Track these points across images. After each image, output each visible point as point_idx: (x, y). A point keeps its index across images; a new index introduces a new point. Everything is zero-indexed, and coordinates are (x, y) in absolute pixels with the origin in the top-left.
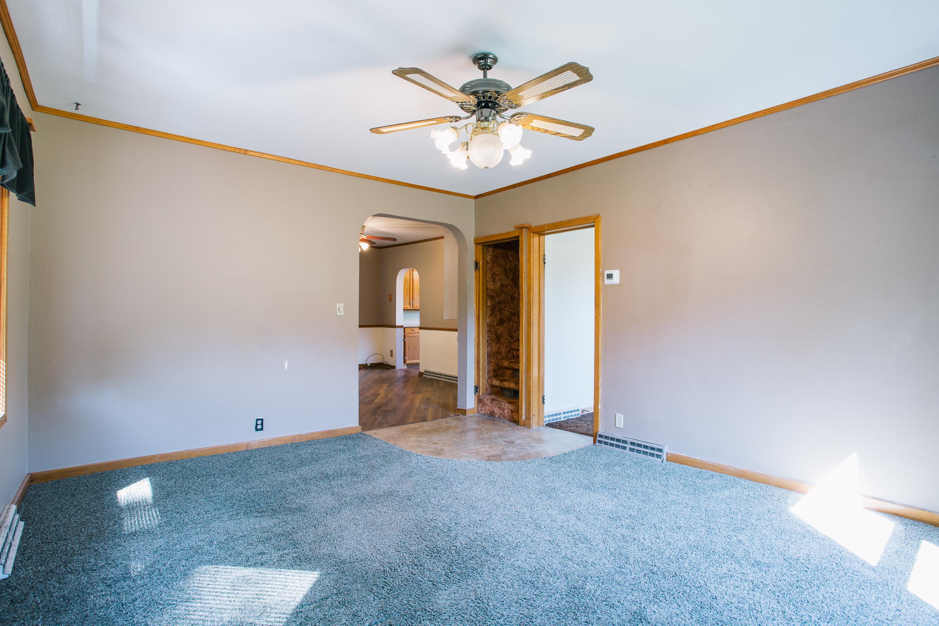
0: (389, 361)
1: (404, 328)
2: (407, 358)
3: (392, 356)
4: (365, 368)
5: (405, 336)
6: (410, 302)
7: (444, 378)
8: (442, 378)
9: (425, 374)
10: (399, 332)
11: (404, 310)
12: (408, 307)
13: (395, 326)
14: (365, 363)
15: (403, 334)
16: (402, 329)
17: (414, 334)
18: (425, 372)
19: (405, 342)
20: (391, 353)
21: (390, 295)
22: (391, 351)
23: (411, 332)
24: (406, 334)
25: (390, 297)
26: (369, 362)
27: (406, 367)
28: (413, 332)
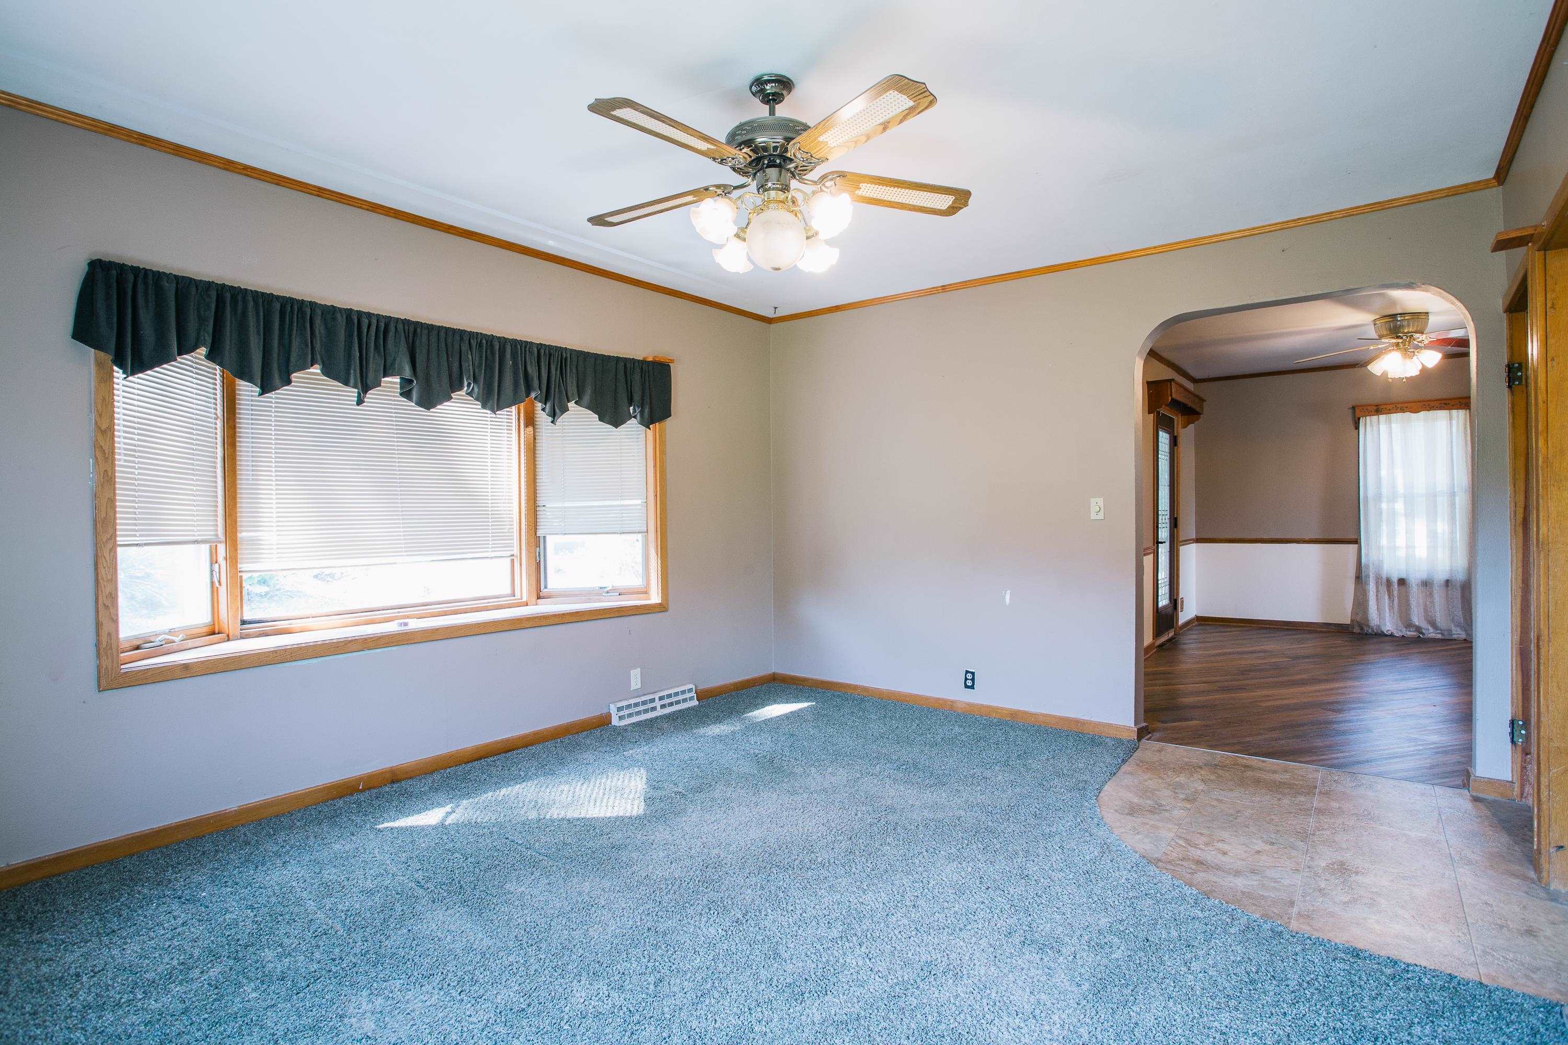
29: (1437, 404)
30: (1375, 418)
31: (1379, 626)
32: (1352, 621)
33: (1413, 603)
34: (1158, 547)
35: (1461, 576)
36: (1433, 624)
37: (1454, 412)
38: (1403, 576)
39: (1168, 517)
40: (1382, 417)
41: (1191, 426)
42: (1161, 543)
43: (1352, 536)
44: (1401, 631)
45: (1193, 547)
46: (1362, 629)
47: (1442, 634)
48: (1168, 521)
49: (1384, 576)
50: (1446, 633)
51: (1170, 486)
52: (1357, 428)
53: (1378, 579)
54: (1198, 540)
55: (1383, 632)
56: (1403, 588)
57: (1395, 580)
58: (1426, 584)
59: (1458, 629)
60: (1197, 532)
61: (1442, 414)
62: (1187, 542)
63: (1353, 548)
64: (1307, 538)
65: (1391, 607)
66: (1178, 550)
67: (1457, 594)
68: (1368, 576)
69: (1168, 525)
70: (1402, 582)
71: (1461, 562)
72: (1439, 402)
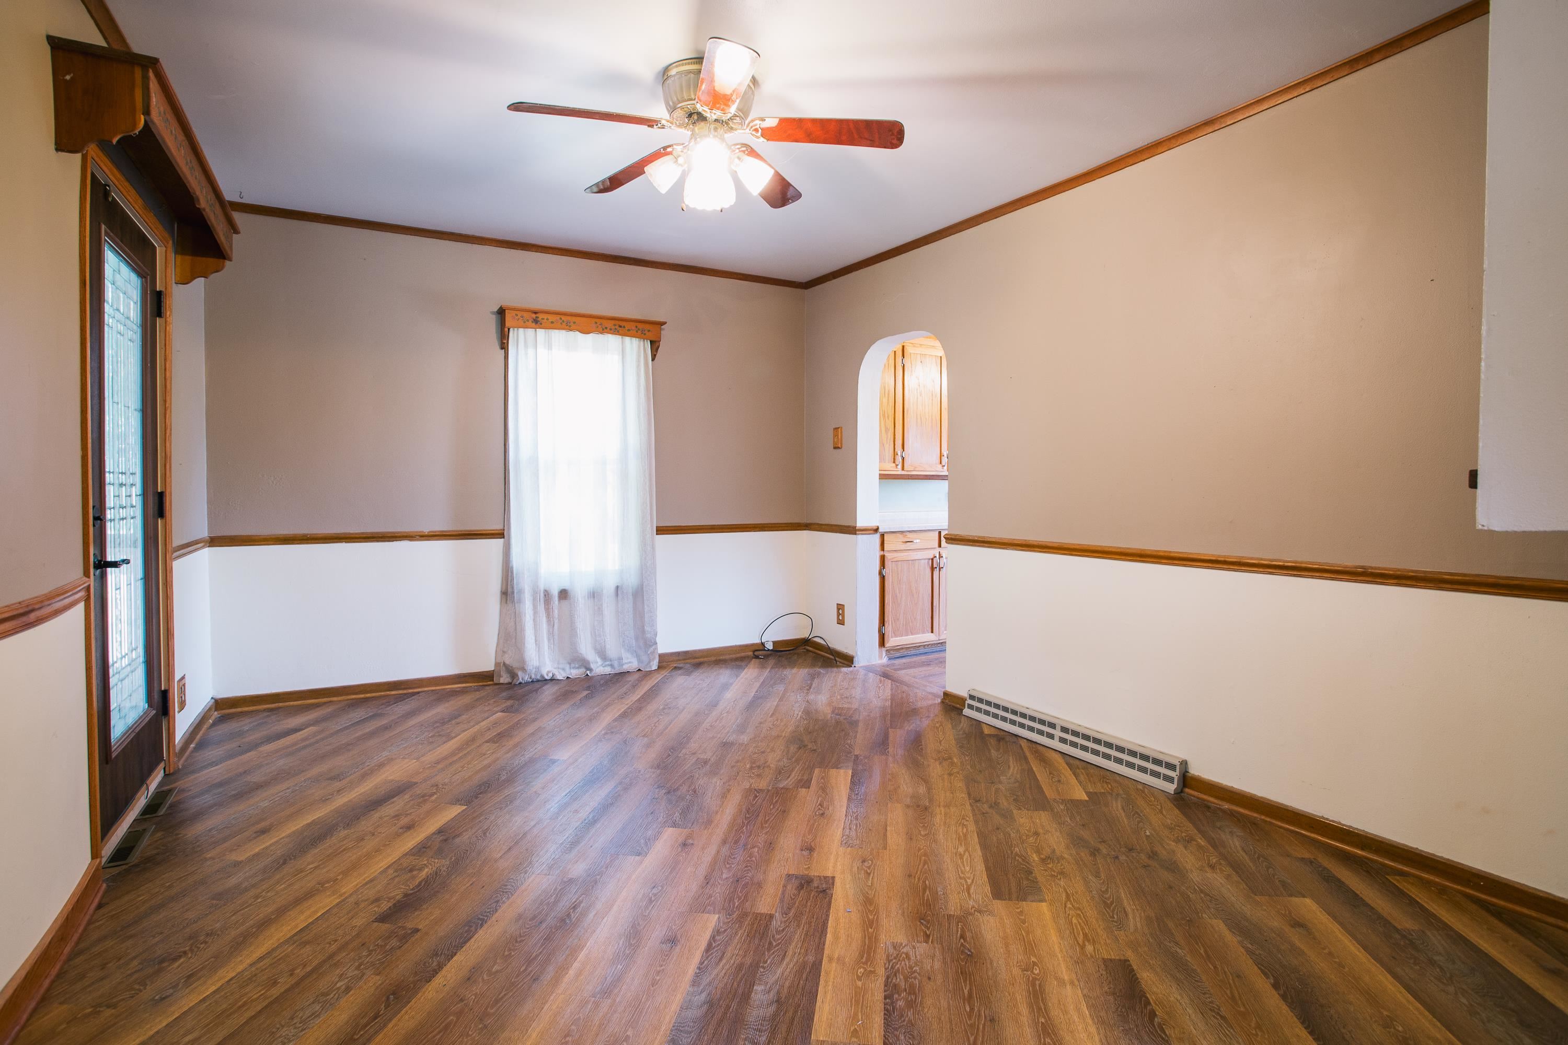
0: (836, 639)
1: (882, 536)
2: (888, 629)
3: (841, 622)
4: (757, 657)
5: (883, 559)
6: (895, 454)
7: (1063, 740)
8: (1051, 736)
9: (971, 707)
10: (867, 546)
11: (883, 477)
12: (891, 469)
13: (851, 530)
14: (757, 641)
15: (877, 553)
16: (876, 538)
17: (910, 553)
18: (972, 697)
19: (883, 579)
20: (839, 614)
21: (836, 429)
22: (840, 607)
23: (904, 547)
24: (886, 554)
25: (836, 435)
26: (770, 637)
27: (885, 660)
28: (909, 546)
29: (610, 324)
30: (530, 332)
31: (538, 668)
32: (497, 664)
33: (580, 625)
34: (103, 578)
35: (632, 580)
36: (602, 654)
37: (627, 339)
38: (565, 585)
39: (137, 490)
40: (541, 333)
41: (200, 282)
42: (115, 564)
43: (496, 526)
44: (564, 669)
45: (206, 554)
46: (513, 675)
47: (612, 666)
48: (137, 501)
49: (542, 588)
50: (616, 664)
51: (144, 411)
52: (504, 346)
53: (535, 593)
54: (214, 541)
55: (542, 676)
56: (565, 603)
57: (555, 593)
58: (594, 595)
59: (629, 655)
60: (213, 516)
61: (612, 341)
62: (190, 546)
63: (498, 543)
64: (426, 530)
65: (551, 634)
66: (168, 572)
67: (628, 605)
68: (521, 592)
69: (138, 512)
70: (564, 594)
71: (633, 562)
72: (613, 322)
